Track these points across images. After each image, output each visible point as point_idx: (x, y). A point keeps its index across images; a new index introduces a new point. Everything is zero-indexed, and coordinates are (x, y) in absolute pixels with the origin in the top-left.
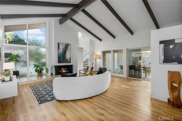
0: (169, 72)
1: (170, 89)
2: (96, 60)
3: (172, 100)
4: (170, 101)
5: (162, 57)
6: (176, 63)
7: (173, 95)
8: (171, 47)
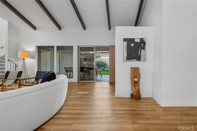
0: (131, 68)
1: (133, 84)
2: (24, 59)
3: (135, 94)
4: (133, 96)
5: (126, 55)
6: (136, 60)
7: (136, 89)
8: (132, 45)
